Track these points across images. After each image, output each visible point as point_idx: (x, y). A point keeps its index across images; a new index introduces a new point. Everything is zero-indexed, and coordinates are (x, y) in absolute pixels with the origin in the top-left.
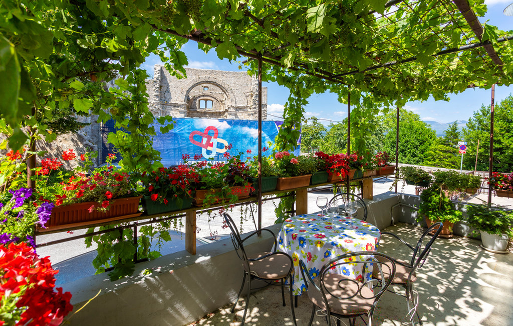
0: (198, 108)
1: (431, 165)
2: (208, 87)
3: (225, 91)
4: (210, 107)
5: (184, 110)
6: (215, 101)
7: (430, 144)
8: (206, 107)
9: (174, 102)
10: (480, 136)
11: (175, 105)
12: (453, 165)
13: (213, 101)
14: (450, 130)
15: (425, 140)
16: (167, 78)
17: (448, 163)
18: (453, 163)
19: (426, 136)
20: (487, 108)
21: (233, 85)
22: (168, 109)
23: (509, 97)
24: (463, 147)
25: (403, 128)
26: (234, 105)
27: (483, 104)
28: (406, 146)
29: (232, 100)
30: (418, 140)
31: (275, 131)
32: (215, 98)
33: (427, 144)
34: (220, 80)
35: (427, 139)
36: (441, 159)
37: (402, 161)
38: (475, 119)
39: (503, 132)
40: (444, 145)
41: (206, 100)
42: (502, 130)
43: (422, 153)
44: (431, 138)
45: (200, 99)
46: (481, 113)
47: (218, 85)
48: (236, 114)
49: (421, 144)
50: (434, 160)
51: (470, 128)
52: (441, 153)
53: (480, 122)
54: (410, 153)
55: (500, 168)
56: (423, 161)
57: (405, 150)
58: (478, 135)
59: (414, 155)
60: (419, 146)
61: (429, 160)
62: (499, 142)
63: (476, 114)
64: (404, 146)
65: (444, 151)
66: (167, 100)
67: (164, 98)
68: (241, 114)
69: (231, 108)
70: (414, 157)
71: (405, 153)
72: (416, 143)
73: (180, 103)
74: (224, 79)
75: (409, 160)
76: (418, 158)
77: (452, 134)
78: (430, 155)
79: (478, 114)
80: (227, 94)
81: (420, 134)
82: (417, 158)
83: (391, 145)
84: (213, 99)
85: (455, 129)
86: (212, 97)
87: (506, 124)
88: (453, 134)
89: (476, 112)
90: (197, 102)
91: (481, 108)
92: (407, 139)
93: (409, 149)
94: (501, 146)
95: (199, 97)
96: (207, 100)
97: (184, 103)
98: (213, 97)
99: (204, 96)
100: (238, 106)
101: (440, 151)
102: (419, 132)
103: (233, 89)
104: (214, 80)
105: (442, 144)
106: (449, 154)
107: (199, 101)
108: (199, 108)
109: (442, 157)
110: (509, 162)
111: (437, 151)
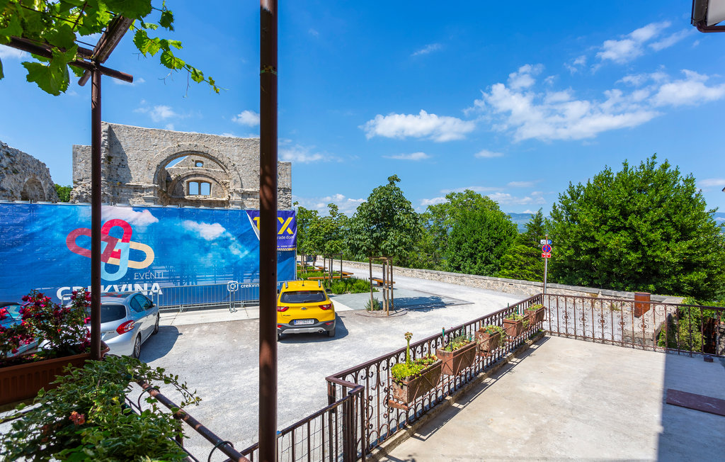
0: (186, 194)
1: (509, 275)
2: (202, 162)
3: (224, 167)
4: (207, 194)
5: (152, 196)
6: (214, 184)
7: (509, 245)
8: (200, 194)
9: (135, 184)
10: (568, 230)
11: (137, 189)
12: (537, 276)
13: (211, 184)
14: (533, 223)
15: (502, 238)
16: (122, 143)
17: (531, 272)
18: (537, 272)
19: (504, 233)
20: (576, 188)
21: (236, 158)
22: (123, 195)
23: (605, 172)
24: (548, 249)
25: (471, 221)
26: (239, 189)
27: (570, 182)
28: (476, 248)
29: (235, 182)
30: (492, 238)
31: (247, 227)
32: (214, 179)
33: (504, 243)
34: (214, 149)
35: (504, 237)
36: (522, 267)
37: (471, 270)
38: (561, 204)
39: (598, 225)
40: (526, 245)
41: (200, 182)
42: (596, 222)
43: (499, 258)
44: (511, 235)
45: (189, 180)
46: (569, 197)
47: (212, 158)
48: (243, 203)
49: (497, 244)
50: (513, 268)
51: (555, 218)
52: (521, 257)
53: (568, 209)
54: (481, 257)
55: (597, 278)
56: (500, 270)
57: (475, 254)
58: (564, 229)
59: (487, 262)
60: (495, 247)
61: (507, 268)
62: (593, 240)
63: (563, 198)
64: (473, 248)
65: (525, 254)
66: (121, 180)
67: (115, 177)
68: (250, 203)
69: (235, 194)
70: (487, 264)
71: (476, 258)
72: (490, 243)
73: (145, 185)
74: (223, 148)
75: (480, 269)
76: (493, 265)
77: (535, 229)
78: (507, 260)
79: (565, 197)
80: (227, 172)
81: (495, 229)
82: (491, 266)
83: (456, 247)
84: (211, 181)
85: (539, 221)
86: (208, 177)
87: (601, 212)
88: (537, 227)
89: (562, 195)
90: (185, 185)
91: (568, 188)
92: (477, 236)
93: (480, 252)
94: (596, 246)
95: (188, 176)
96: (202, 181)
97: (152, 185)
98: (210, 178)
99: (195, 175)
100: (246, 190)
101: (521, 254)
102: (494, 226)
103: (237, 164)
104: (205, 150)
105: (523, 244)
106: (531, 259)
107: (188, 183)
108: (188, 194)
109: (523, 263)
110: (607, 270)
111: (516, 255)
